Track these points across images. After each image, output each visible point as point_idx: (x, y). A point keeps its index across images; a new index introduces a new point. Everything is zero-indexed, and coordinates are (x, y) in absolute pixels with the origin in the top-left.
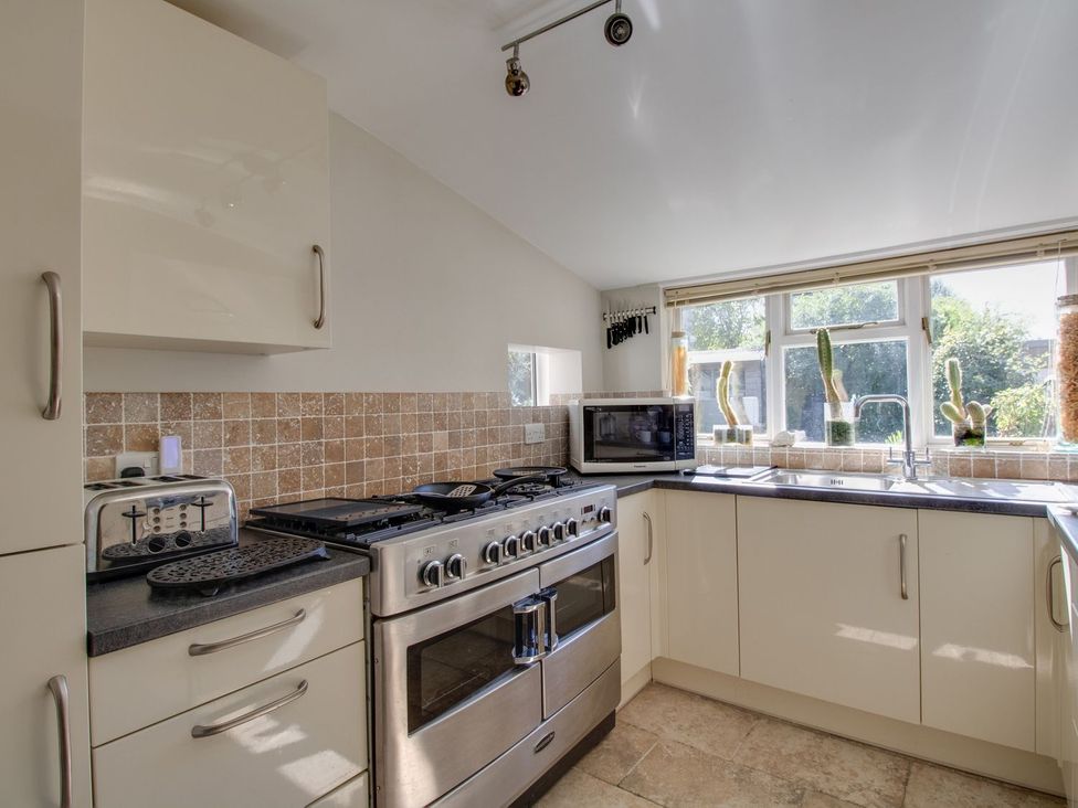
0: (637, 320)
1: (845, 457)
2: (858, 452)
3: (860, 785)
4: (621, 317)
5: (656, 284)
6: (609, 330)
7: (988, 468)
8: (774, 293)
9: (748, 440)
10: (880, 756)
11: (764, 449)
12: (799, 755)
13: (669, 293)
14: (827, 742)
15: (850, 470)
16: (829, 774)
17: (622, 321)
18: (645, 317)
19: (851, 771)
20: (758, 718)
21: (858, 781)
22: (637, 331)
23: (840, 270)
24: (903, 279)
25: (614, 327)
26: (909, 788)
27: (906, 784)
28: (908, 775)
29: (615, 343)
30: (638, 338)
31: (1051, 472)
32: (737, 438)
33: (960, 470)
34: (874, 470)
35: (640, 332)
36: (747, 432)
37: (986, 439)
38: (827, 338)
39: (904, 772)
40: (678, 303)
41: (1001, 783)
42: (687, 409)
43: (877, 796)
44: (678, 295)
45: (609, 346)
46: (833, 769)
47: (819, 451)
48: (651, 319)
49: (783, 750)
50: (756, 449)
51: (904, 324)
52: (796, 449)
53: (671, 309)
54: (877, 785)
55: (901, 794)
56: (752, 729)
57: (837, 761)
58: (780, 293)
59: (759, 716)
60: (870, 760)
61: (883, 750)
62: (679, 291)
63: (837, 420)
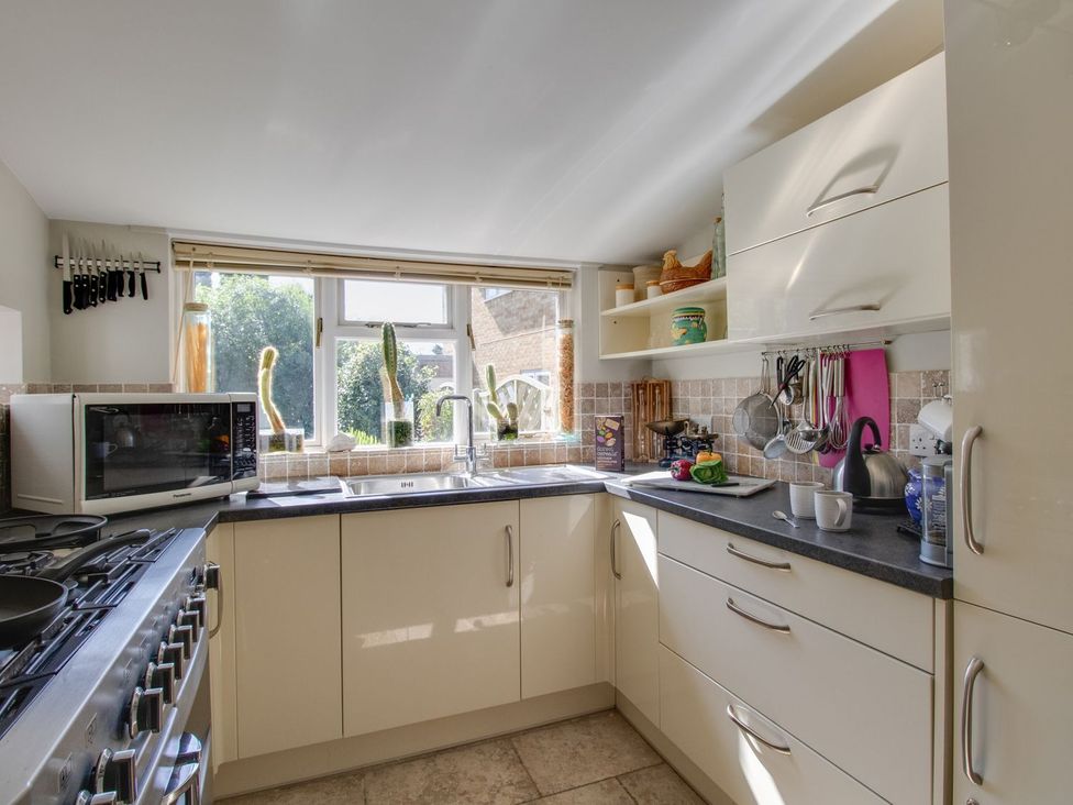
0: (127, 278)
1: (409, 458)
2: (419, 451)
3: (494, 786)
4: (93, 267)
5: (164, 229)
6: (67, 285)
7: (520, 458)
8: (330, 276)
9: (299, 447)
10: (485, 748)
11: (321, 456)
12: (427, 790)
13: (177, 247)
14: (440, 761)
15: (413, 471)
16: (465, 793)
17: (94, 273)
18: (143, 275)
19: (478, 777)
20: (363, 776)
21: (491, 783)
22: (126, 292)
23: (401, 265)
24: (452, 285)
25: (79, 280)
26: (527, 764)
27: (521, 762)
28: (516, 753)
29: (81, 305)
30: (126, 305)
31: (558, 457)
32: (287, 444)
33: (502, 462)
34: (435, 469)
35: (132, 295)
36: (299, 437)
37: (520, 432)
38: (393, 333)
39: (512, 751)
40: (196, 264)
41: (568, 721)
42: (246, 409)
43: (513, 787)
44: (197, 254)
45: (67, 310)
46: (464, 785)
47: (383, 453)
48: (152, 278)
49: (410, 796)
50: (312, 456)
51: (452, 328)
52: (358, 453)
53: (181, 270)
54: (505, 777)
55: (525, 773)
56: (365, 792)
57: (461, 775)
58: (336, 276)
59: (360, 773)
60: (482, 757)
61: (484, 741)
62: (199, 249)
63: (402, 420)
